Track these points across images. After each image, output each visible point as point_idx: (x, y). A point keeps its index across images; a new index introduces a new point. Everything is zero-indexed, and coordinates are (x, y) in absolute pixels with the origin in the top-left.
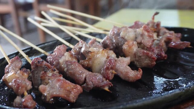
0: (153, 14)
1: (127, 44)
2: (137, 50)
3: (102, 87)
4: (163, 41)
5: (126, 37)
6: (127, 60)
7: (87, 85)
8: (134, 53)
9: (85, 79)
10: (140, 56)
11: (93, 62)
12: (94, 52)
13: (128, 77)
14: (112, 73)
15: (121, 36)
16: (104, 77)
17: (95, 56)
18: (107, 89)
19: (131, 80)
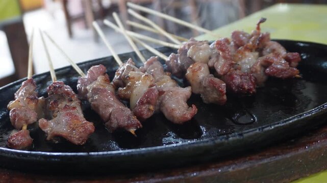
0: (258, 21)
1: (192, 68)
2: (204, 78)
3: (126, 128)
4: (258, 65)
5: (194, 57)
6: (187, 91)
7: (111, 123)
8: (198, 81)
9: (110, 114)
10: (205, 87)
11: (132, 92)
12: (133, 78)
13: (173, 116)
14: (149, 110)
15: (188, 56)
16: (135, 114)
17: (135, 83)
18: (132, 130)
19: (176, 121)
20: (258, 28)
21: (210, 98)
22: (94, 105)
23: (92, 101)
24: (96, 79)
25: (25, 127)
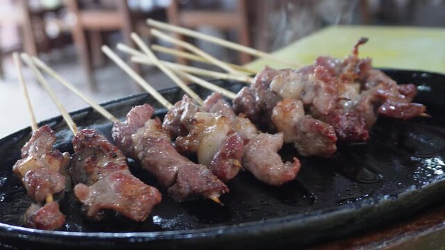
0: (356, 43)
1: (281, 106)
2: (300, 120)
3: (206, 194)
4: (366, 101)
5: (281, 92)
6: (276, 139)
7: (180, 187)
8: (292, 124)
9: (176, 175)
10: (304, 133)
11: (201, 142)
12: (202, 121)
13: (268, 175)
14: (234, 166)
15: (271, 90)
16: (214, 173)
17: (204, 129)
18: (215, 197)
19: (273, 181)
20: (356, 52)
21: (311, 149)
22: (149, 162)
23: (144, 156)
24: (143, 125)
25: (50, 199)
